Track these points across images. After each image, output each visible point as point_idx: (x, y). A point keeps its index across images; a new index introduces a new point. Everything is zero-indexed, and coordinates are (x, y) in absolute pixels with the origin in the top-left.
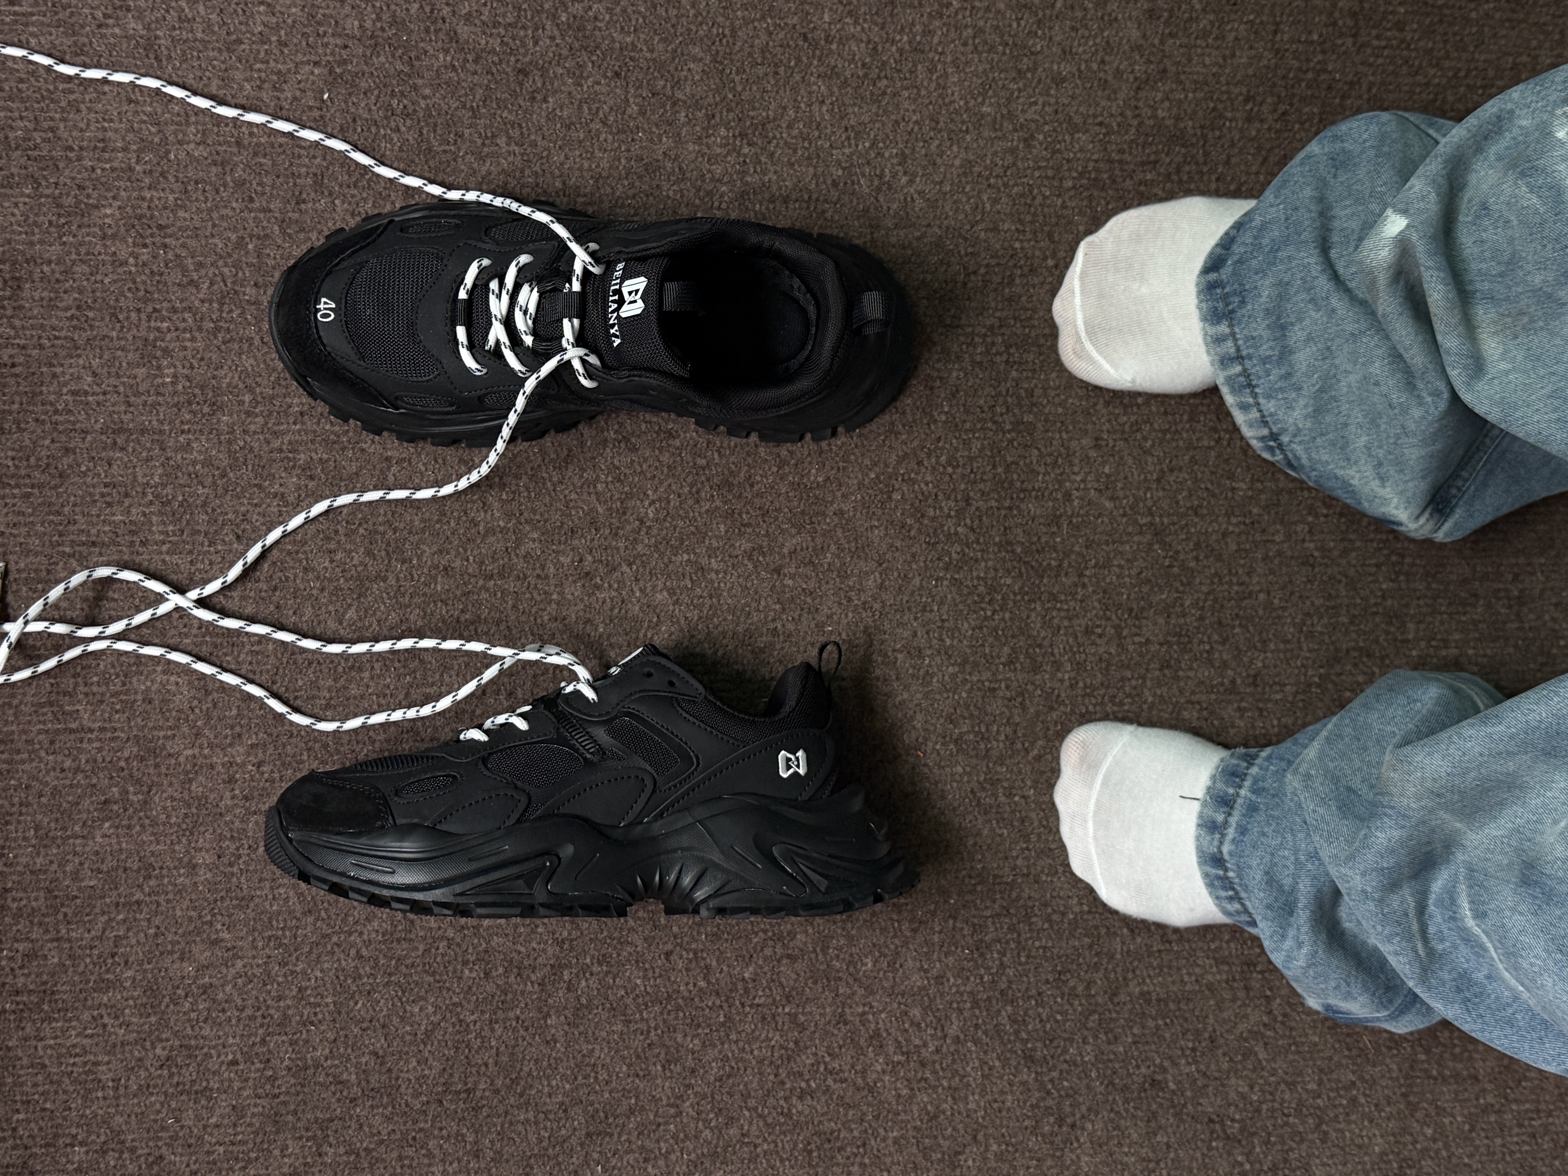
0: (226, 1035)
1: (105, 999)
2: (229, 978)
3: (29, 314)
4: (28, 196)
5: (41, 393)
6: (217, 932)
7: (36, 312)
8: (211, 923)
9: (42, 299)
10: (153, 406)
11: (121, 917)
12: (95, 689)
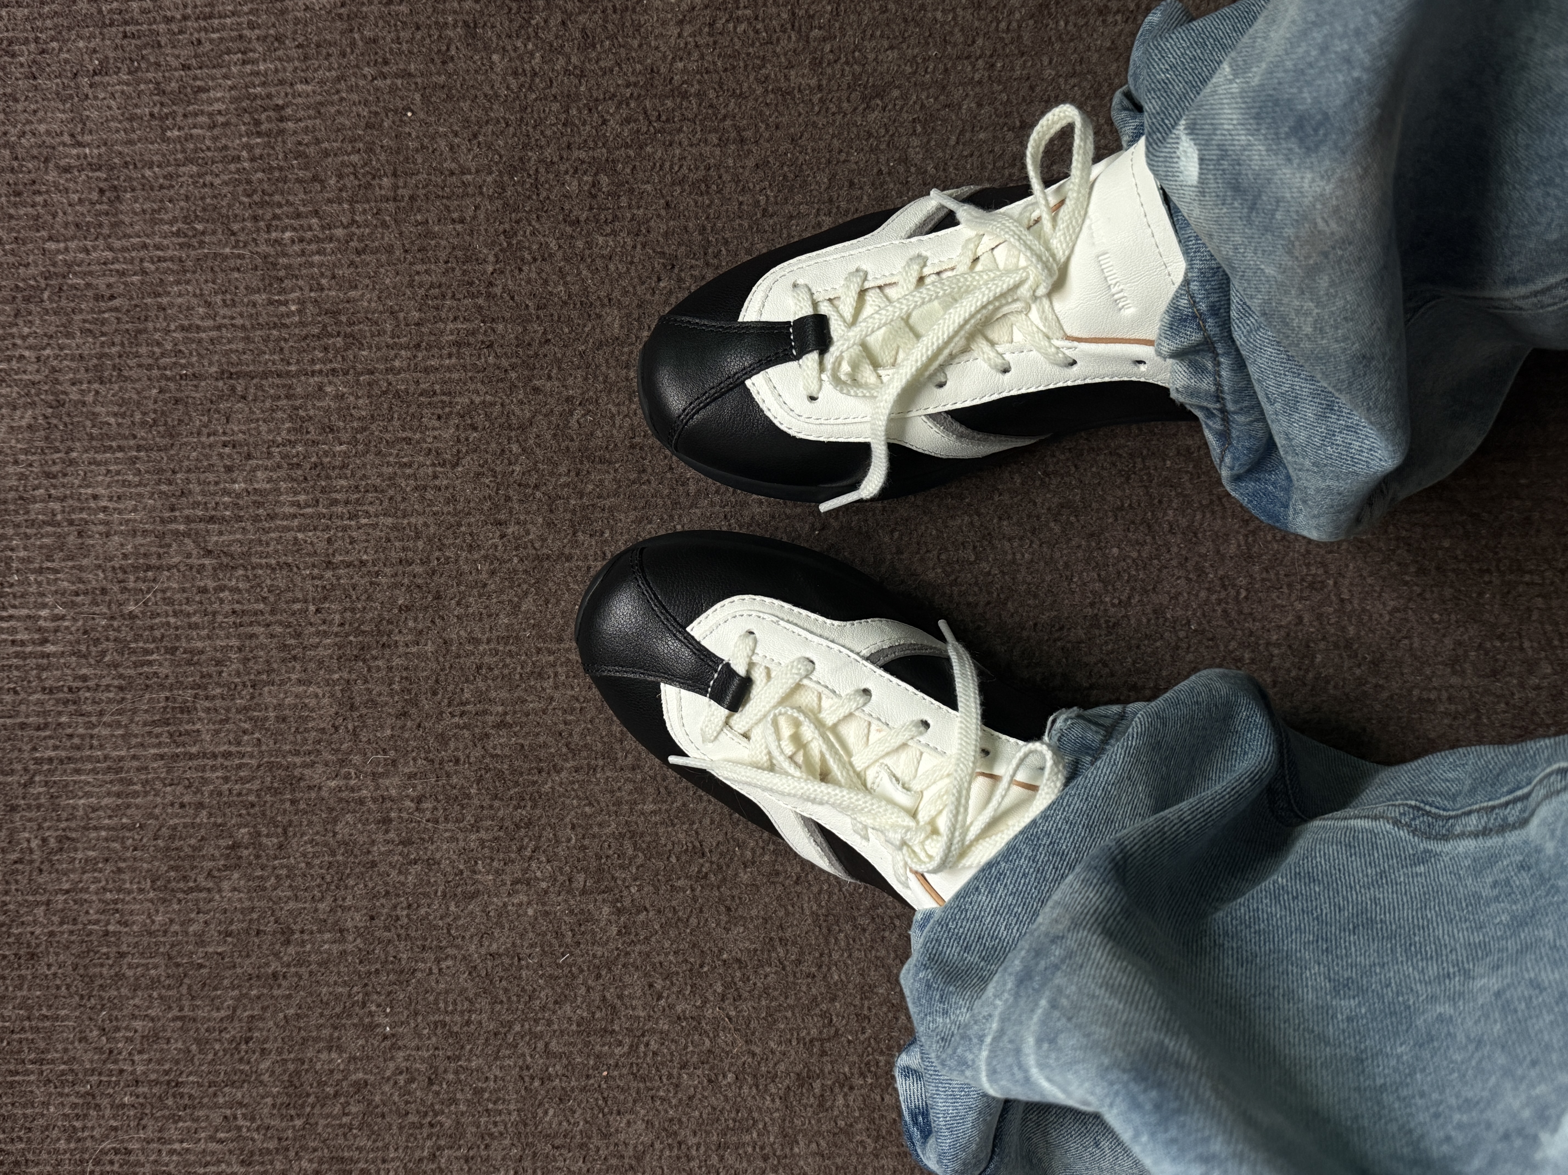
0: (386, 1147)
1: (239, 1095)
2: (388, 1073)
3: (129, 231)
4: (127, 84)
5: (145, 330)
6: (371, 1014)
7: (137, 228)
8: (364, 1005)
9: (144, 211)
10: (277, 340)
11: (254, 992)
12: (218, 703)
